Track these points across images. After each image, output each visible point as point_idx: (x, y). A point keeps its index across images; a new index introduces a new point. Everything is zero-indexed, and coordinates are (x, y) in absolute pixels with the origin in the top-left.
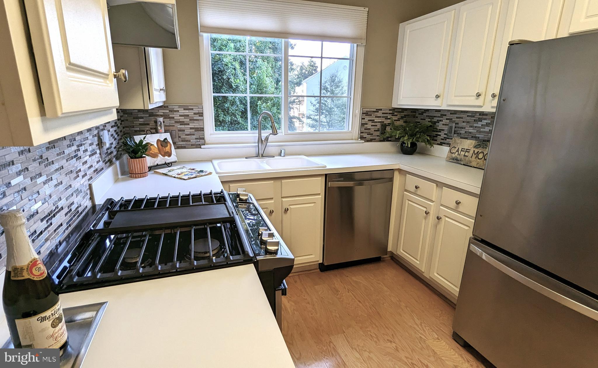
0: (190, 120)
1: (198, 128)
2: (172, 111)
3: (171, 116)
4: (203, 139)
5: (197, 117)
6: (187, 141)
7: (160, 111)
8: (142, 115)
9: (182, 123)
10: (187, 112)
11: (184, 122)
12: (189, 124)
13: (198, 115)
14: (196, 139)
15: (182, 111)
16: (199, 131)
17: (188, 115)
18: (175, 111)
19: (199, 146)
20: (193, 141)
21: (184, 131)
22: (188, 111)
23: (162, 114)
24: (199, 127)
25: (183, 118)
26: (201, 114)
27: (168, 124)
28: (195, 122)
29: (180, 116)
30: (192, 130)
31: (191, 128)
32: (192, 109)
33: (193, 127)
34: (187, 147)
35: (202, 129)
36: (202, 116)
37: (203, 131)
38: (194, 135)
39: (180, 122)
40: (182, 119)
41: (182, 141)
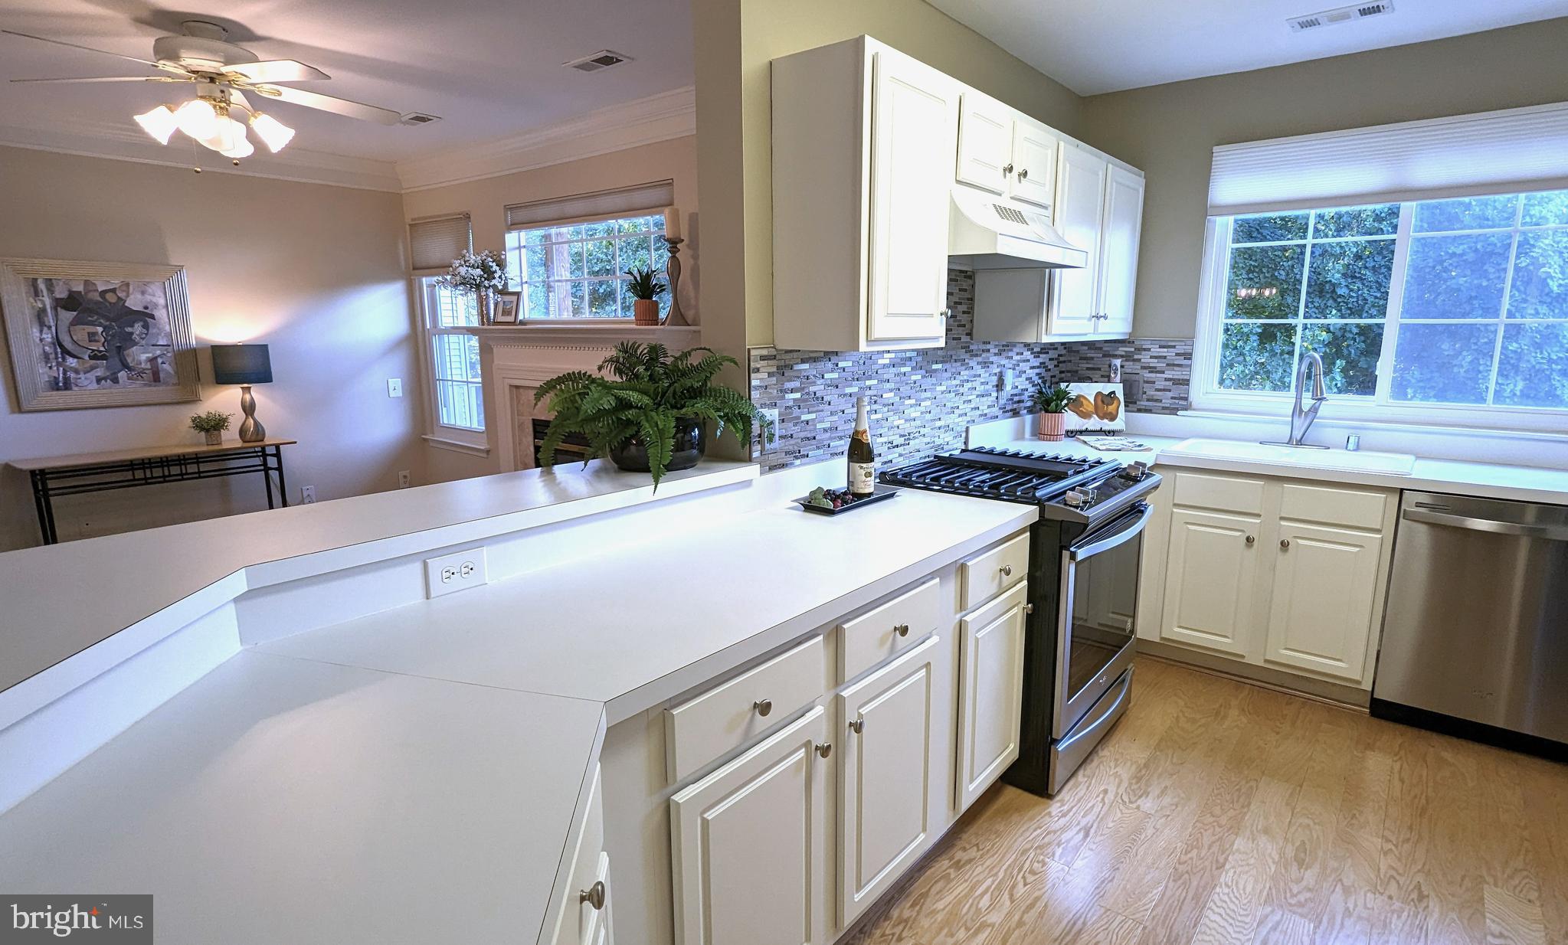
0: (1168, 365)
1: (1179, 380)
2: (1139, 350)
3: (1136, 357)
4: (1186, 399)
5: (1181, 361)
6: (1156, 401)
7: (1120, 349)
8: (1092, 355)
9: (1153, 370)
10: (1164, 352)
11: (1155, 368)
12: (1163, 372)
13: (1183, 357)
14: (1172, 398)
15: (1156, 350)
16: (1181, 384)
17: (1165, 357)
18: (1145, 350)
19: (1173, 411)
20: (1167, 402)
21: (1154, 383)
22: (1165, 350)
23: (1123, 353)
24: (1181, 377)
25: (1156, 360)
26: (1188, 356)
27: (1129, 371)
28: (1175, 368)
29: (1151, 357)
30: (1167, 383)
31: (1166, 380)
32: (1174, 347)
33: (1171, 377)
34: (1154, 411)
35: (1186, 382)
36: (1190, 359)
37: (1188, 385)
38: (1170, 391)
39: (1151, 367)
40: (1154, 363)
41: (1148, 400)
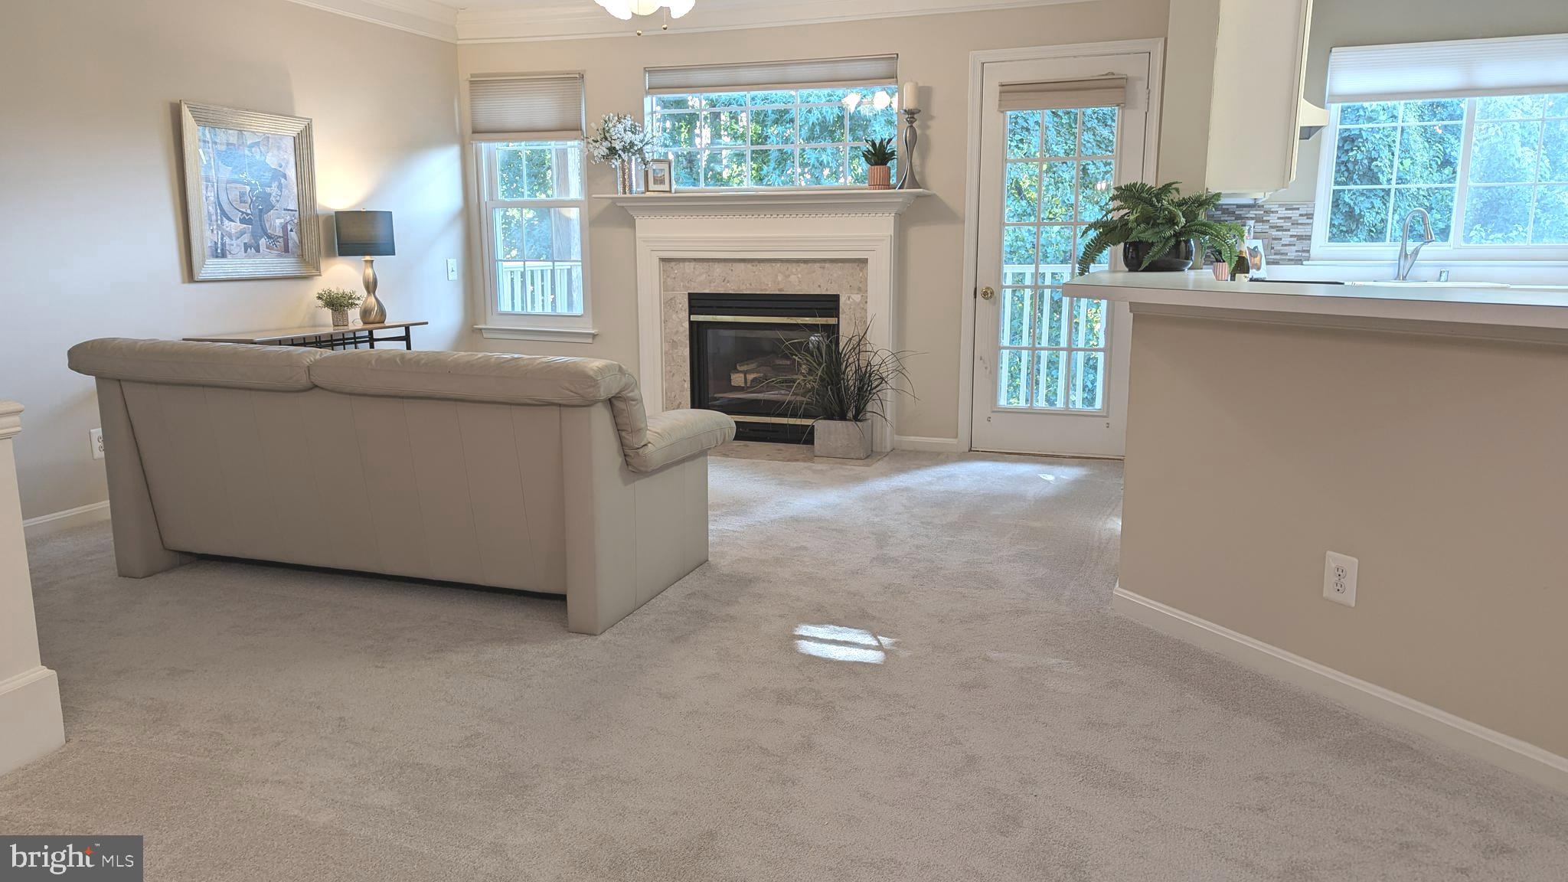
0: (1293, 224)
1: (1302, 236)
2: (1268, 212)
3: (1265, 218)
4: (1308, 251)
5: (1304, 220)
6: (1282, 254)
7: (1251, 212)
8: (1226, 218)
9: (1279, 229)
10: (1289, 213)
11: (1282, 227)
12: (1289, 230)
13: (1305, 217)
14: (1297, 251)
15: (1283, 212)
16: (1303, 239)
17: (1291, 218)
18: (1272, 212)
19: (1298, 261)
20: (1292, 255)
21: (1281, 239)
22: (1291, 212)
23: (1254, 216)
24: (1304, 234)
25: (1283, 221)
26: (1310, 216)
27: (1259, 230)
28: (1299, 227)
29: (1279, 218)
30: (1292, 239)
31: (1292, 236)
32: (1298, 209)
33: (1295, 234)
34: (1281, 262)
35: (1309, 238)
36: (1312, 218)
38: (1294, 245)
39: (1278, 227)
40: (1281, 223)
41: (1275, 254)
